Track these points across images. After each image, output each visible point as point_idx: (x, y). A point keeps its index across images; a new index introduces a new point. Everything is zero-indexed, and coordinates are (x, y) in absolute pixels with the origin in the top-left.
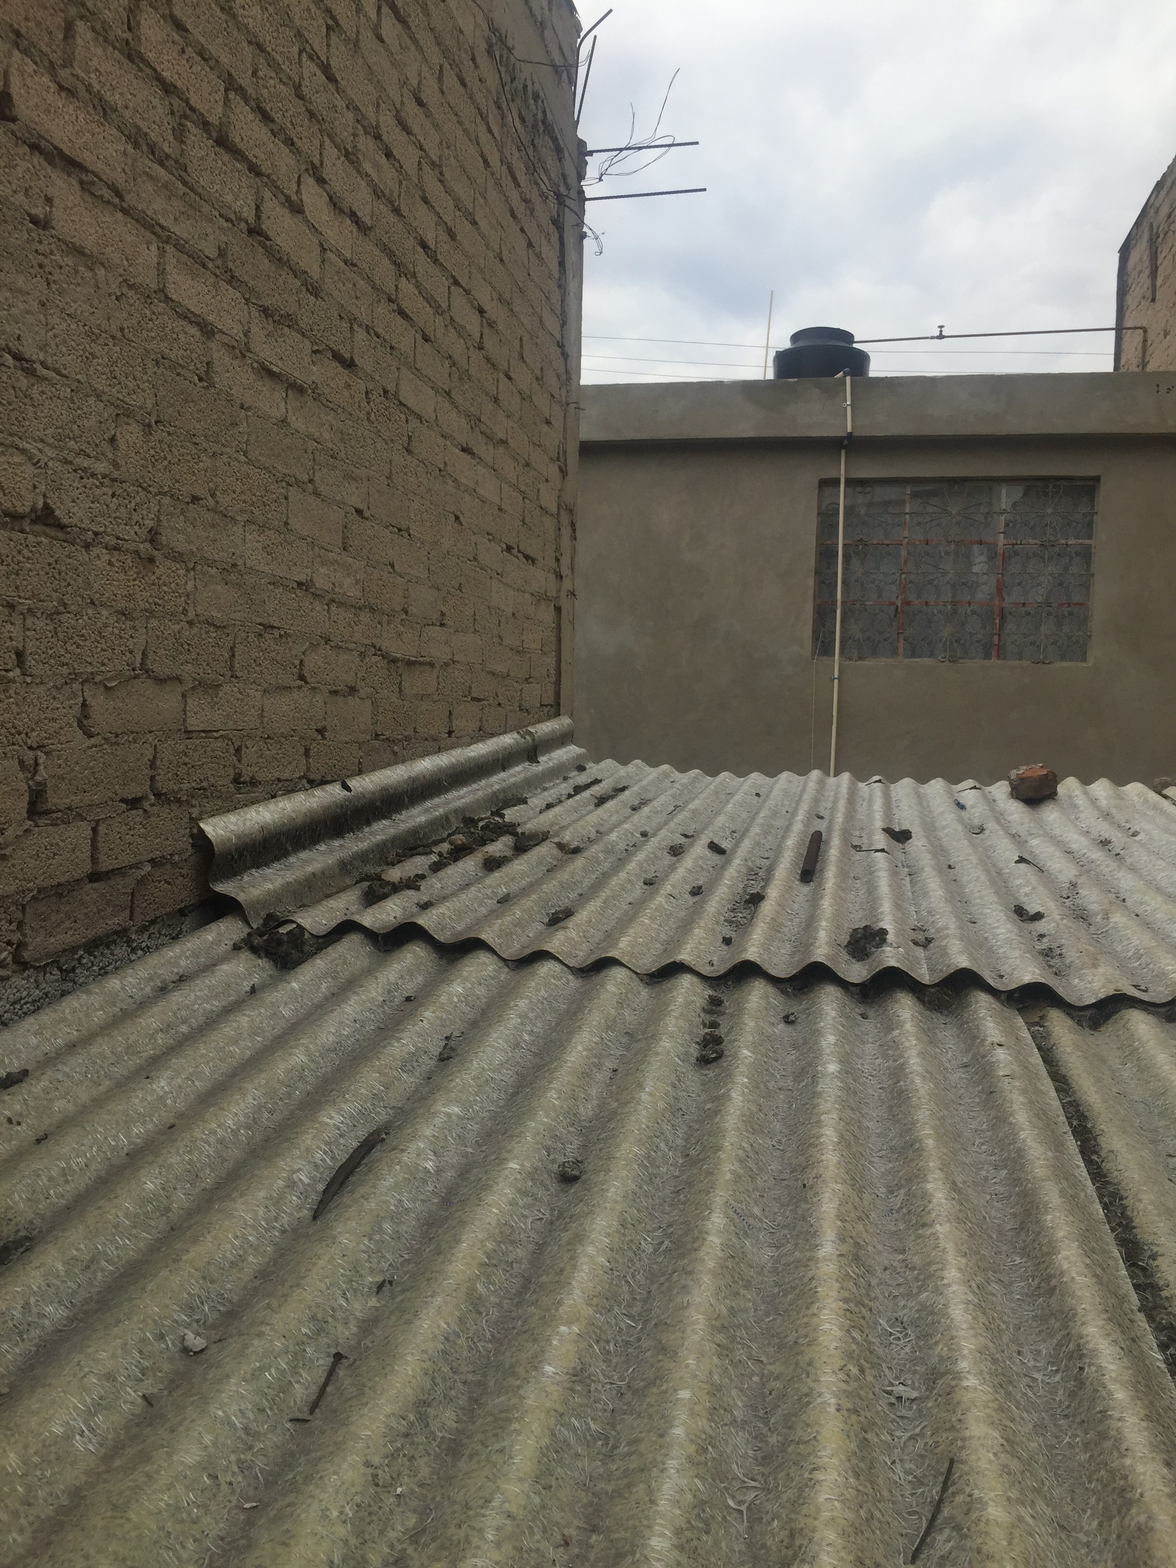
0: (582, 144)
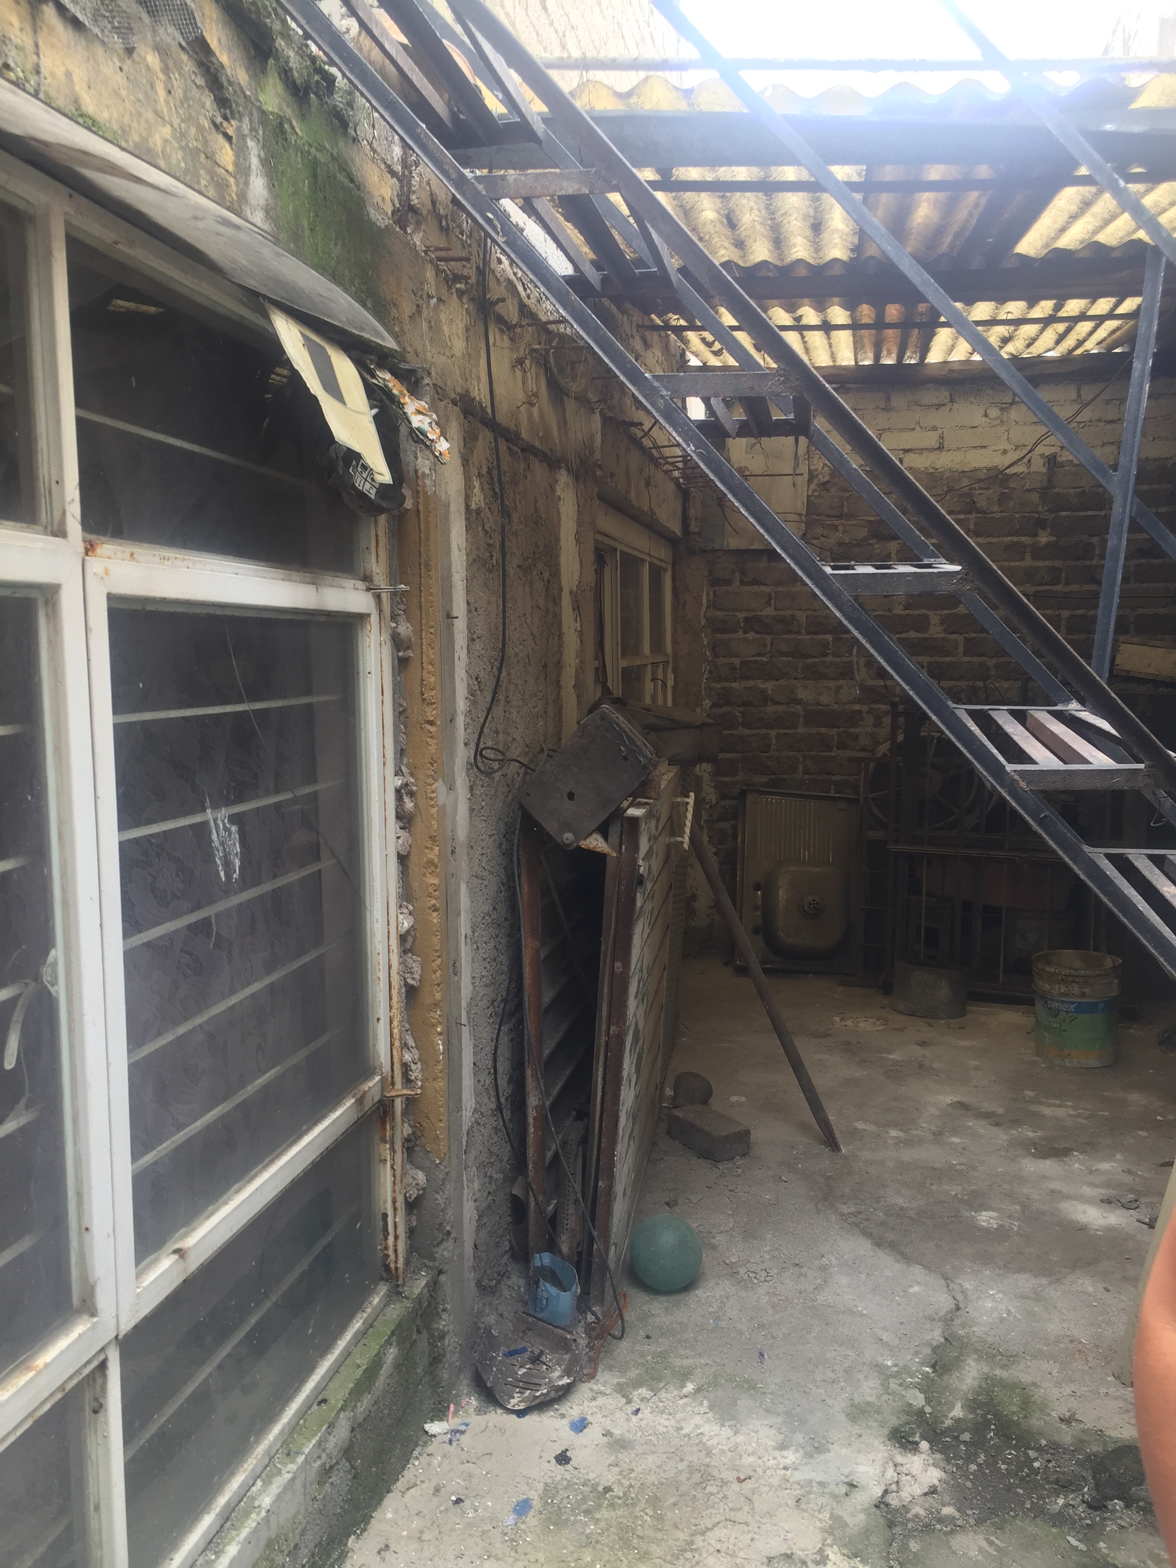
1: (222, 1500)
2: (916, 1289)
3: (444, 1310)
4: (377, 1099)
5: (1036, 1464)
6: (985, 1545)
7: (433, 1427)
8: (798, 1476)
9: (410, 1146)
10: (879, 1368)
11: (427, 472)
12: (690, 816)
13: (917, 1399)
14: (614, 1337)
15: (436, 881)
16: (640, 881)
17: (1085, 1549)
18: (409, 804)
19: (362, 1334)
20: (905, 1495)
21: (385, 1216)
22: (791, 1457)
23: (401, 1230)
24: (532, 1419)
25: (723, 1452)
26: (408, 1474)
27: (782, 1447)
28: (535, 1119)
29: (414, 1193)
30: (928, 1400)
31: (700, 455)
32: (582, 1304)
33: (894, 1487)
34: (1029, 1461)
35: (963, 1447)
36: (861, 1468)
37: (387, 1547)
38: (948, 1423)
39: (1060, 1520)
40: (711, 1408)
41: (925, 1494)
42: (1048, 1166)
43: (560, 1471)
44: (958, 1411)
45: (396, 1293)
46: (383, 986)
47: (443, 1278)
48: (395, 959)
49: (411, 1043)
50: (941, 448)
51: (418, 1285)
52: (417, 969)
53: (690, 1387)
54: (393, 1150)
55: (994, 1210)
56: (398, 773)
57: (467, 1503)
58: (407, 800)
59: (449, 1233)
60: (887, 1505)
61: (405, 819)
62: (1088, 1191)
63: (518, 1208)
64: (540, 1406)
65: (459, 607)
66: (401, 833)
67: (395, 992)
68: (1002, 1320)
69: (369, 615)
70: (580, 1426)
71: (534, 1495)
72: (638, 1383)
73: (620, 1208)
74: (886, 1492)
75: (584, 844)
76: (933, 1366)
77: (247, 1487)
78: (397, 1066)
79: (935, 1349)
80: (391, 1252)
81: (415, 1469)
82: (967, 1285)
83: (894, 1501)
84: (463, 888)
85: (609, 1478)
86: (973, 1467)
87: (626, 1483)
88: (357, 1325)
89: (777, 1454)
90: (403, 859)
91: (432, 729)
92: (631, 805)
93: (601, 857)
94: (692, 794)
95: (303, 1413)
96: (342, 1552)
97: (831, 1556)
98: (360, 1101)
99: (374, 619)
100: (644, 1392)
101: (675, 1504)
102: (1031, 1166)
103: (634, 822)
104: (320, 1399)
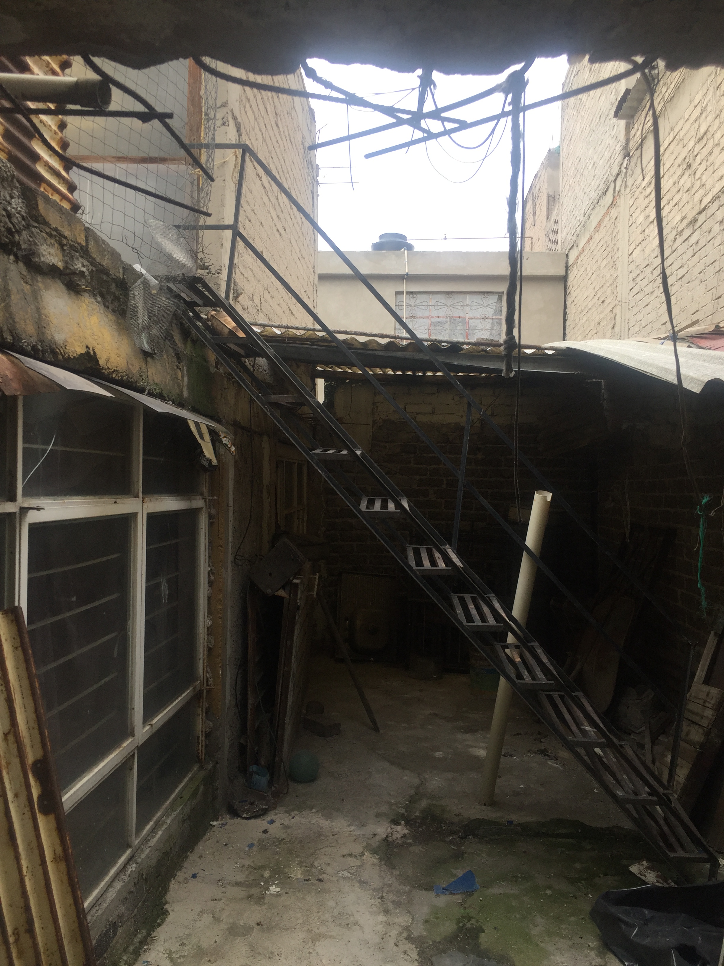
0: (317, 165)
1: (155, 818)
2: (406, 778)
3: (218, 779)
4: (199, 689)
5: (444, 828)
6: (421, 849)
7: (215, 823)
8: (355, 833)
9: (208, 712)
10: (389, 803)
11: (223, 453)
12: (316, 583)
13: (402, 811)
14: (284, 794)
15: (221, 607)
16: (298, 608)
17: (456, 848)
18: (212, 577)
19: (191, 779)
20: (394, 837)
21: (199, 737)
22: (352, 828)
23: (204, 744)
24: (252, 821)
25: (327, 828)
26: (206, 837)
27: (349, 825)
28: (251, 709)
29: (208, 730)
30: (406, 811)
31: (326, 476)
32: (271, 783)
33: (390, 835)
34: (442, 827)
35: (417, 824)
36: (379, 830)
37: (202, 856)
38: (413, 817)
39: (450, 842)
40: (322, 816)
41: (402, 837)
42: (468, 736)
43: (264, 835)
44: (417, 814)
45: (202, 768)
46: (202, 646)
47: (218, 765)
48: (206, 636)
49: (209, 670)
50: (433, 413)
51: (210, 766)
52: (212, 641)
53: (314, 810)
54: (202, 711)
55: (442, 751)
56: (209, 565)
57: (229, 845)
58: (211, 576)
59: (220, 748)
60: (388, 841)
61: (210, 583)
62: (482, 744)
63: (242, 749)
64: (256, 816)
65: (231, 503)
66: (209, 588)
67: (205, 649)
68: (439, 787)
69: (203, 508)
70: (272, 822)
71: (255, 842)
72: (294, 810)
73: (286, 748)
74: (387, 836)
75: (276, 594)
76: (410, 802)
77: (161, 818)
78: (205, 678)
79: (411, 797)
80: (200, 752)
81: (208, 835)
82: (427, 776)
83: (390, 839)
84: (229, 611)
85: (284, 836)
86: (420, 829)
87: (290, 838)
88: (190, 775)
89: (348, 827)
90: (209, 598)
91: (222, 549)
92: (294, 578)
93: (282, 599)
94: (318, 574)
95: (175, 799)
96: (186, 855)
97: (366, 854)
98: (194, 688)
99: (204, 509)
100: (296, 812)
101: (309, 842)
102: (459, 736)
103: (296, 585)
104: (180, 796)
